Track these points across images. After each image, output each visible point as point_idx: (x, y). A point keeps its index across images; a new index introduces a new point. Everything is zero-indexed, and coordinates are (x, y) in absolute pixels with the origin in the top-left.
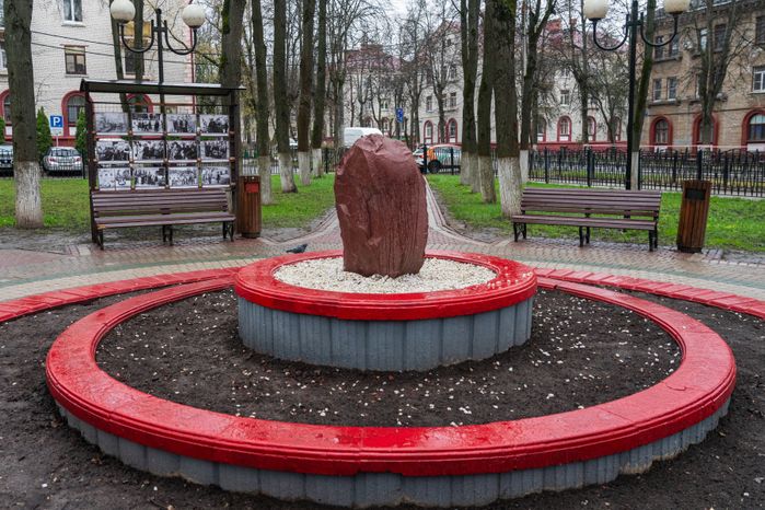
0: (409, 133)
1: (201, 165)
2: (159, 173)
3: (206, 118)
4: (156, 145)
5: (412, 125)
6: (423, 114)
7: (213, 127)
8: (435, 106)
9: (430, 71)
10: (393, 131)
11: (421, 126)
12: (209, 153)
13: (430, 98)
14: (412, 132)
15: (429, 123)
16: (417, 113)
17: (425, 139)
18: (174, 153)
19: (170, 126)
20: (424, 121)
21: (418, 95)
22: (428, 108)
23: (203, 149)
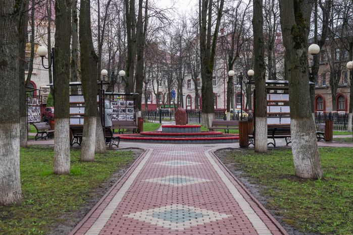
0: (176, 102)
1: (127, 114)
2: (117, 116)
3: (128, 102)
4: (116, 109)
5: (178, 97)
6: (185, 91)
7: (130, 104)
8: (193, 87)
9: (189, 65)
10: (165, 101)
11: (184, 98)
12: (128, 111)
13: (189, 81)
14: (178, 102)
15: (189, 97)
16: (181, 91)
17: (187, 106)
18: (120, 111)
19: (119, 104)
20: (186, 95)
21: (182, 80)
22: (188, 87)
23: (127, 110)
